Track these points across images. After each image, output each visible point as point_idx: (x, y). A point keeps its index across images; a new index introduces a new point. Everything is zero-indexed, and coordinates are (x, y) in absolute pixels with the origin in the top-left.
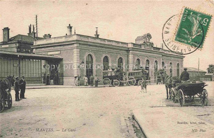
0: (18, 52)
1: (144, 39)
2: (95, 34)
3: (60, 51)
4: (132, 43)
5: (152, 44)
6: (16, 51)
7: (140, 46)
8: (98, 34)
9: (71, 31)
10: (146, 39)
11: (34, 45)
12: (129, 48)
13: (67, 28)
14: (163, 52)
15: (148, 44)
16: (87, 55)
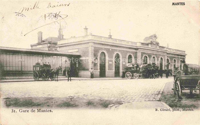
0: (49, 50)
1: (151, 39)
2: (109, 35)
3: (78, 49)
4: (140, 42)
5: (157, 44)
6: (47, 50)
7: (147, 45)
8: (111, 35)
9: (87, 32)
10: (153, 39)
11: (58, 44)
12: (137, 47)
13: (84, 29)
14: (167, 50)
15: (154, 43)
16: (101, 52)
